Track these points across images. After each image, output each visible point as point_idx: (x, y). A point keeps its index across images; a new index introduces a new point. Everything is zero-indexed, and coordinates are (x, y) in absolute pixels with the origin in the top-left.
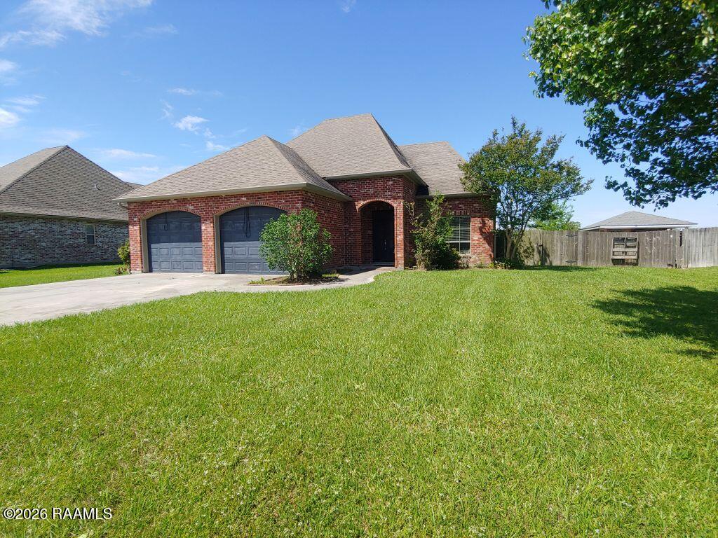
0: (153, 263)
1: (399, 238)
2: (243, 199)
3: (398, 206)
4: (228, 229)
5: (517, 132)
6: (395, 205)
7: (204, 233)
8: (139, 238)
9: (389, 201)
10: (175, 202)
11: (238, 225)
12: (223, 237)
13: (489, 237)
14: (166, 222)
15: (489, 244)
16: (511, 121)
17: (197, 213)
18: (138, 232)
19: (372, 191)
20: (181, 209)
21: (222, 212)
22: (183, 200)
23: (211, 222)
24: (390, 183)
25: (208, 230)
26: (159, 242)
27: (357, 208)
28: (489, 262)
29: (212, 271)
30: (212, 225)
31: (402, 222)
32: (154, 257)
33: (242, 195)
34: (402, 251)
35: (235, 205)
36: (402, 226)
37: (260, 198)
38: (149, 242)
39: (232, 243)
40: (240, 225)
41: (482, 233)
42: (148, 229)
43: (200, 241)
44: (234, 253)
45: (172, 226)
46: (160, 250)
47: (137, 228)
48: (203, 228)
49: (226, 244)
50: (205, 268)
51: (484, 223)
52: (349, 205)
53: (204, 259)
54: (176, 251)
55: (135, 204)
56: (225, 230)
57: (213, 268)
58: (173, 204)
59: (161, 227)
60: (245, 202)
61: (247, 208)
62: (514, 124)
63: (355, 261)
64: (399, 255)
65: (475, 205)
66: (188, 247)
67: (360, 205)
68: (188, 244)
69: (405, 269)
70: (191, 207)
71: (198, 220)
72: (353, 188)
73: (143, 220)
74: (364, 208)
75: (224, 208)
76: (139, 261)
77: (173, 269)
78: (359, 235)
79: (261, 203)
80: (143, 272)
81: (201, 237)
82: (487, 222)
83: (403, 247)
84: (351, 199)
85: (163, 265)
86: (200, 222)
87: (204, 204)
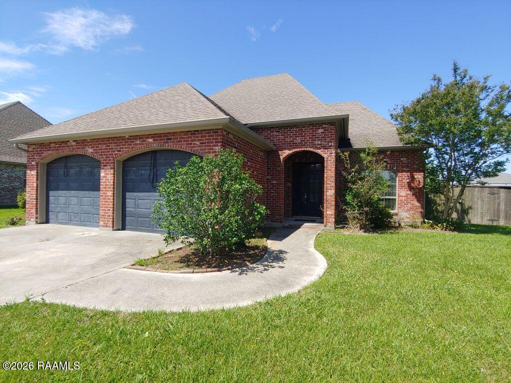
0: (50, 213)
1: (330, 193)
2: (150, 140)
3: (329, 156)
4: (132, 176)
5: (458, 78)
6: (325, 156)
7: (102, 181)
8: (35, 185)
9: (319, 151)
10: (74, 143)
11: (143, 172)
12: (125, 187)
13: (420, 194)
14: (66, 167)
15: (418, 201)
16: (452, 67)
17: (97, 156)
18: (35, 179)
19: (298, 140)
20: (81, 152)
21: (125, 156)
22: (82, 141)
23: (111, 168)
24: (321, 131)
25: (107, 177)
26: (57, 189)
27: (282, 158)
28: (419, 220)
29: (109, 227)
30: (112, 171)
31: (333, 174)
32: (51, 206)
33: (148, 136)
34: (333, 208)
35: (139, 148)
36: (333, 179)
37: (169, 139)
38: (48, 189)
39: (136, 194)
40: (146, 172)
41: (411, 188)
42: (48, 174)
43: (98, 189)
44: (137, 206)
45: (72, 171)
46: (59, 198)
47: (34, 173)
48: (102, 174)
49: (128, 194)
50: (102, 223)
51: (413, 178)
52: (272, 154)
53: (102, 213)
54: (74, 200)
55: (34, 147)
56: (129, 178)
57: (110, 224)
58: (72, 146)
59: (61, 172)
60: (152, 145)
61: (154, 153)
62: (455, 70)
63: (278, 217)
64: (329, 211)
65: (402, 159)
66: (86, 196)
67: (285, 155)
68: (87, 192)
69: (336, 228)
70: (91, 150)
71: (96, 165)
72: (278, 136)
73: (43, 164)
74: (289, 157)
75: (127, 152)
76: (34, 211)
77: (69, 222)
78: (282, 187)
79: (170, 146)
80: (37, 223)
81: (100, 185)
82: (416, 177)
83: (333, 203)
84: (275, 148)
85: (61, 215)
86: (99, 167)
87: (104, 146)
